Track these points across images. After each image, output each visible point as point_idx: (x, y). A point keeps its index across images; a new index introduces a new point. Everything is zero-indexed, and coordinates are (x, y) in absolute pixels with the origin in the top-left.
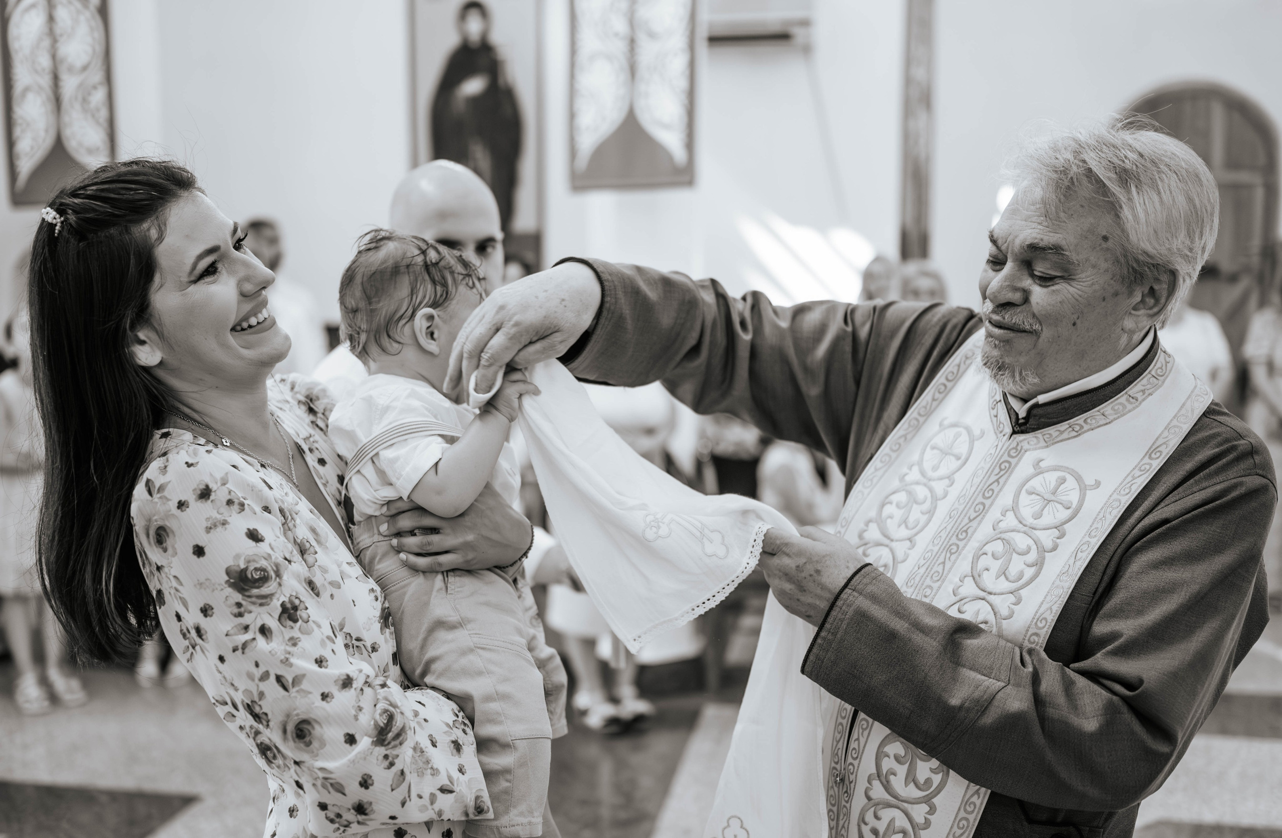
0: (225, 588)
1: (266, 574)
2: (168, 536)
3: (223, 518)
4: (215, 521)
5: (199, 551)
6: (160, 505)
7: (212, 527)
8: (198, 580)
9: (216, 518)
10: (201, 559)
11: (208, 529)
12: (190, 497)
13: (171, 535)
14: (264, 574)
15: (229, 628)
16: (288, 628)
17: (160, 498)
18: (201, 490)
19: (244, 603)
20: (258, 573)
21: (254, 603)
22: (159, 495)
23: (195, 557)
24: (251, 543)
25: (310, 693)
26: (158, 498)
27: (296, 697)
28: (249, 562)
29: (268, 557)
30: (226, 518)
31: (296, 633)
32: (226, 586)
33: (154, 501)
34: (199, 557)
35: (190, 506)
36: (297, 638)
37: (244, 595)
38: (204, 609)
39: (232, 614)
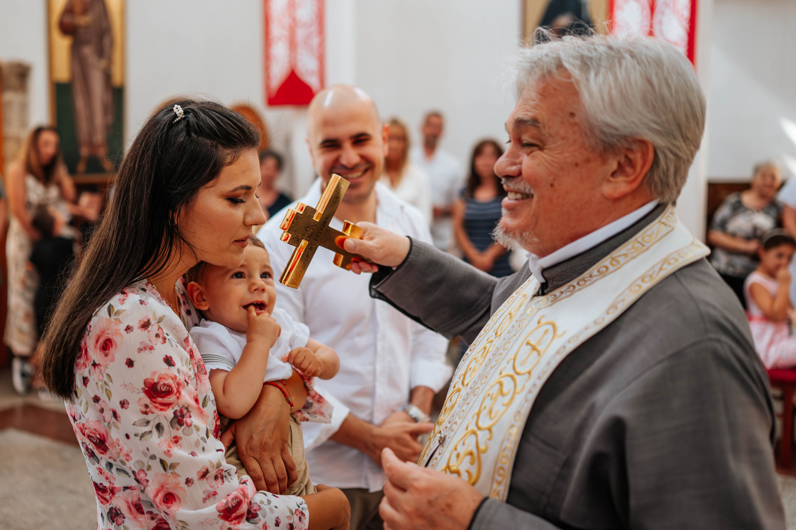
0: (141, 392)
1: (170, 389)
2: (112, 346)
3: (151, 345)
4: (146, 345)
5: (130, 363)
6: (114, 324)
7: (143, 349)
8: (124, 382)
9: (147, 344)
10: (130, 368)
11: (140, 350)
12: (135, 324)
13: (114, 346)
14: (169, 389)
15: (136, 420)
16: (175, 429)
17: (116, 319)
18: (144, 322)
19: (150, 405)
20: (165, 388)
21: (156, 407)
22: (115, 317)
23: (127, 366)
24: (166, 366)
25: (179, 476)
26: (114, 319)
27: (170, 477)
28: (161, 378)
29: (174, 378)
30: (153, 345)
31: (180, 433)
32: (142, 391)
33: (111, 320)
34: (129, 367)
35: (133, 331)
36: (179, 438)
37: (151, 400)
38: (122, 402)
39: (141, 411)
